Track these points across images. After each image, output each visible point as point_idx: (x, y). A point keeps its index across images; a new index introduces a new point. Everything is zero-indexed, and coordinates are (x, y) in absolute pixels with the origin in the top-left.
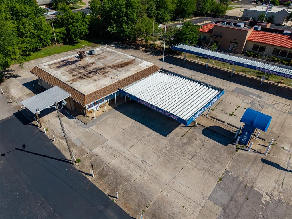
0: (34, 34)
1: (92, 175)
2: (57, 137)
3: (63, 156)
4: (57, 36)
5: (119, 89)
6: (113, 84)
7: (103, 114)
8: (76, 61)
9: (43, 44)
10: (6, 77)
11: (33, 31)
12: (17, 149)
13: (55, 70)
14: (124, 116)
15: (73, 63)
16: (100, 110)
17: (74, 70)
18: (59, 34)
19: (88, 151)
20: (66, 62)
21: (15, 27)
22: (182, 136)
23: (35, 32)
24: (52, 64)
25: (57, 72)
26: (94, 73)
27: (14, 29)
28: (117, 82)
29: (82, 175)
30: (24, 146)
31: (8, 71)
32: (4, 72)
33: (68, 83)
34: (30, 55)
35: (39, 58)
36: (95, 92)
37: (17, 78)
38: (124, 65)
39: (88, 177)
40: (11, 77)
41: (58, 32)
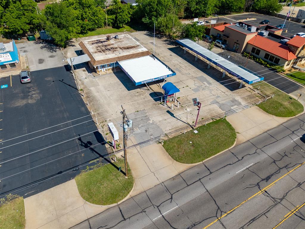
0: (92, 19)
1: (83, 96)
2: (78, 79)
3: (77, 87)
4: (109, 21)
5: (117, 61)
6: (114, 58)
7: (106, 74)
8: (104, 42)
9: (98, 26)
10: (68, 45)
11: (91, 17)
12: (59, 80)
13: (90, 45)
14: (116, 77)
15: (102, 42)
16: (106, 72)
17: (99, 46)
18: (110, 20)
19: (88, 88)
20: (98, 41)
21: (80, 14)
22: (137, 92)
23: (92, 18)
24: (90, 41)
25: (90, 46)
26: (109, 50)
27: (79, 15)
28: (117, 57)
29: (80, 95)
30: (63, 80)
31: (71, 42)
32: (69, 42)
33: (91, 53)
34: (87, 33)
35: (92, 36)
36: (102, 60)
37: (74, 47)
38: (129, 48)
39: (82, 96)
40: (71, 46)
41: (109, 18)
